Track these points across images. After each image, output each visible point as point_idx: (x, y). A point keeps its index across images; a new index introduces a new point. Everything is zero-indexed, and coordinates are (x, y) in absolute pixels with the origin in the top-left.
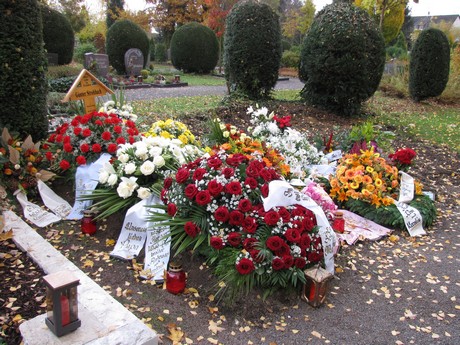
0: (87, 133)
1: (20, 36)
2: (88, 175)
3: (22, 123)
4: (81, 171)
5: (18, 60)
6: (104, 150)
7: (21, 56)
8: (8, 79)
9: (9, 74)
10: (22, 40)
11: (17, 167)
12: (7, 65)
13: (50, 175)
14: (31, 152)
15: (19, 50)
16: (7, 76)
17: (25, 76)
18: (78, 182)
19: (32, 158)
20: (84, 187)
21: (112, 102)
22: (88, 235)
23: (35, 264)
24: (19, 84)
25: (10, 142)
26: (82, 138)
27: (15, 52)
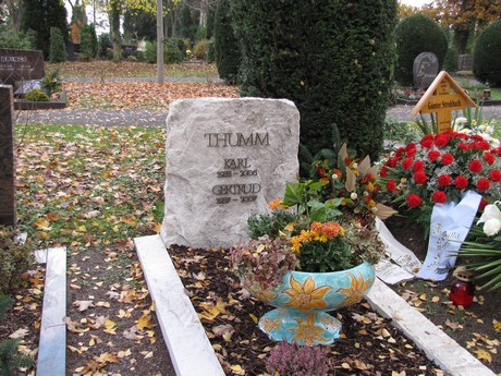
0: (447, 160)
1: (376, 24)
2: (450, 220)
3: (361, 138)
4: (439, 212)
5: (369, 55)
6: (470, 186)
7: (374, 50)
8: (355, 81)
9: (357, 73)
10: (377, 29)
11: (354, 195)
12: (356, 62)
13: (390, 212)
14: (369, 178)
15: (373, 42)
16: (355, 76)
17: (374, 77)
18: (434, 227)
19: (371, 186)
20: (445, 234)
21: (464, 120)
22: (461, 307)
23: (410, 342)
24: (367, 87)
25: (348, 162)
26: (440, 166)
27: (368, 44)
